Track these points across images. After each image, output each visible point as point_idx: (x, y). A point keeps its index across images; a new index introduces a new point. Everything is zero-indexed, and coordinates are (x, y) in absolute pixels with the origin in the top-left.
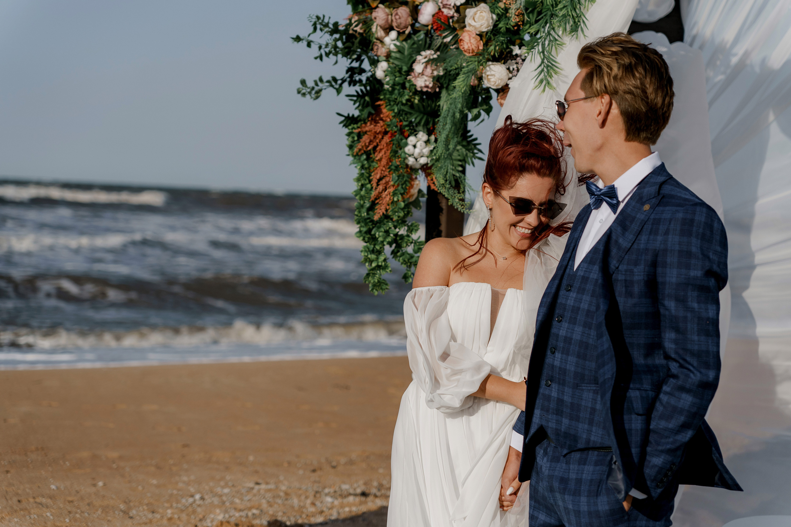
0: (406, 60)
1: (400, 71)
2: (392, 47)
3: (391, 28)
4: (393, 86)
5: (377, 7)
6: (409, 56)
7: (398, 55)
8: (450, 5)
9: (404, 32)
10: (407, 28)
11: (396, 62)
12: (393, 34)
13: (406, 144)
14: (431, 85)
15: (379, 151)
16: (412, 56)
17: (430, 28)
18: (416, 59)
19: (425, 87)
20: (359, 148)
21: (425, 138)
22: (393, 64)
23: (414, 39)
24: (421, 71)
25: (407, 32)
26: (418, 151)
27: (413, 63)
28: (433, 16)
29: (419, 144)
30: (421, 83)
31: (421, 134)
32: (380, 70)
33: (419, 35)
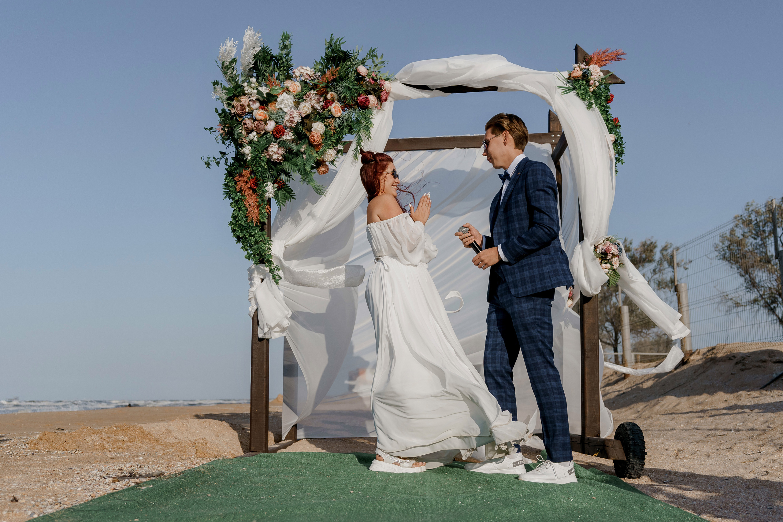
0: (261, 146)
1: (258, 151)
2: (255, 139)
3: (253, 131)
4: (254, 159)
5: (243, 119)
7: (258, 143)
8: (294, 122)
9: (260, 133)
10: (263, 130)
11: (256, 146)
12: (254, 133)
13: (267, 185)
14: (281, 158)
15: (245, 191)
16: (266, 144)
17: (271, 133)
18: (269, 146)
19: (277, 159)
20: (238, 188)
21: (272, 185)
22: (255, 148)
23: (266, 137)
24: (276, 151)
25: (262, 133)
26: (270, 190)
27: (267, 148)
28: (275, 127)
29: (270, 187)
30: (275, 157)
31: (269, 183)
32: (247, 150)
33: (268, 136)
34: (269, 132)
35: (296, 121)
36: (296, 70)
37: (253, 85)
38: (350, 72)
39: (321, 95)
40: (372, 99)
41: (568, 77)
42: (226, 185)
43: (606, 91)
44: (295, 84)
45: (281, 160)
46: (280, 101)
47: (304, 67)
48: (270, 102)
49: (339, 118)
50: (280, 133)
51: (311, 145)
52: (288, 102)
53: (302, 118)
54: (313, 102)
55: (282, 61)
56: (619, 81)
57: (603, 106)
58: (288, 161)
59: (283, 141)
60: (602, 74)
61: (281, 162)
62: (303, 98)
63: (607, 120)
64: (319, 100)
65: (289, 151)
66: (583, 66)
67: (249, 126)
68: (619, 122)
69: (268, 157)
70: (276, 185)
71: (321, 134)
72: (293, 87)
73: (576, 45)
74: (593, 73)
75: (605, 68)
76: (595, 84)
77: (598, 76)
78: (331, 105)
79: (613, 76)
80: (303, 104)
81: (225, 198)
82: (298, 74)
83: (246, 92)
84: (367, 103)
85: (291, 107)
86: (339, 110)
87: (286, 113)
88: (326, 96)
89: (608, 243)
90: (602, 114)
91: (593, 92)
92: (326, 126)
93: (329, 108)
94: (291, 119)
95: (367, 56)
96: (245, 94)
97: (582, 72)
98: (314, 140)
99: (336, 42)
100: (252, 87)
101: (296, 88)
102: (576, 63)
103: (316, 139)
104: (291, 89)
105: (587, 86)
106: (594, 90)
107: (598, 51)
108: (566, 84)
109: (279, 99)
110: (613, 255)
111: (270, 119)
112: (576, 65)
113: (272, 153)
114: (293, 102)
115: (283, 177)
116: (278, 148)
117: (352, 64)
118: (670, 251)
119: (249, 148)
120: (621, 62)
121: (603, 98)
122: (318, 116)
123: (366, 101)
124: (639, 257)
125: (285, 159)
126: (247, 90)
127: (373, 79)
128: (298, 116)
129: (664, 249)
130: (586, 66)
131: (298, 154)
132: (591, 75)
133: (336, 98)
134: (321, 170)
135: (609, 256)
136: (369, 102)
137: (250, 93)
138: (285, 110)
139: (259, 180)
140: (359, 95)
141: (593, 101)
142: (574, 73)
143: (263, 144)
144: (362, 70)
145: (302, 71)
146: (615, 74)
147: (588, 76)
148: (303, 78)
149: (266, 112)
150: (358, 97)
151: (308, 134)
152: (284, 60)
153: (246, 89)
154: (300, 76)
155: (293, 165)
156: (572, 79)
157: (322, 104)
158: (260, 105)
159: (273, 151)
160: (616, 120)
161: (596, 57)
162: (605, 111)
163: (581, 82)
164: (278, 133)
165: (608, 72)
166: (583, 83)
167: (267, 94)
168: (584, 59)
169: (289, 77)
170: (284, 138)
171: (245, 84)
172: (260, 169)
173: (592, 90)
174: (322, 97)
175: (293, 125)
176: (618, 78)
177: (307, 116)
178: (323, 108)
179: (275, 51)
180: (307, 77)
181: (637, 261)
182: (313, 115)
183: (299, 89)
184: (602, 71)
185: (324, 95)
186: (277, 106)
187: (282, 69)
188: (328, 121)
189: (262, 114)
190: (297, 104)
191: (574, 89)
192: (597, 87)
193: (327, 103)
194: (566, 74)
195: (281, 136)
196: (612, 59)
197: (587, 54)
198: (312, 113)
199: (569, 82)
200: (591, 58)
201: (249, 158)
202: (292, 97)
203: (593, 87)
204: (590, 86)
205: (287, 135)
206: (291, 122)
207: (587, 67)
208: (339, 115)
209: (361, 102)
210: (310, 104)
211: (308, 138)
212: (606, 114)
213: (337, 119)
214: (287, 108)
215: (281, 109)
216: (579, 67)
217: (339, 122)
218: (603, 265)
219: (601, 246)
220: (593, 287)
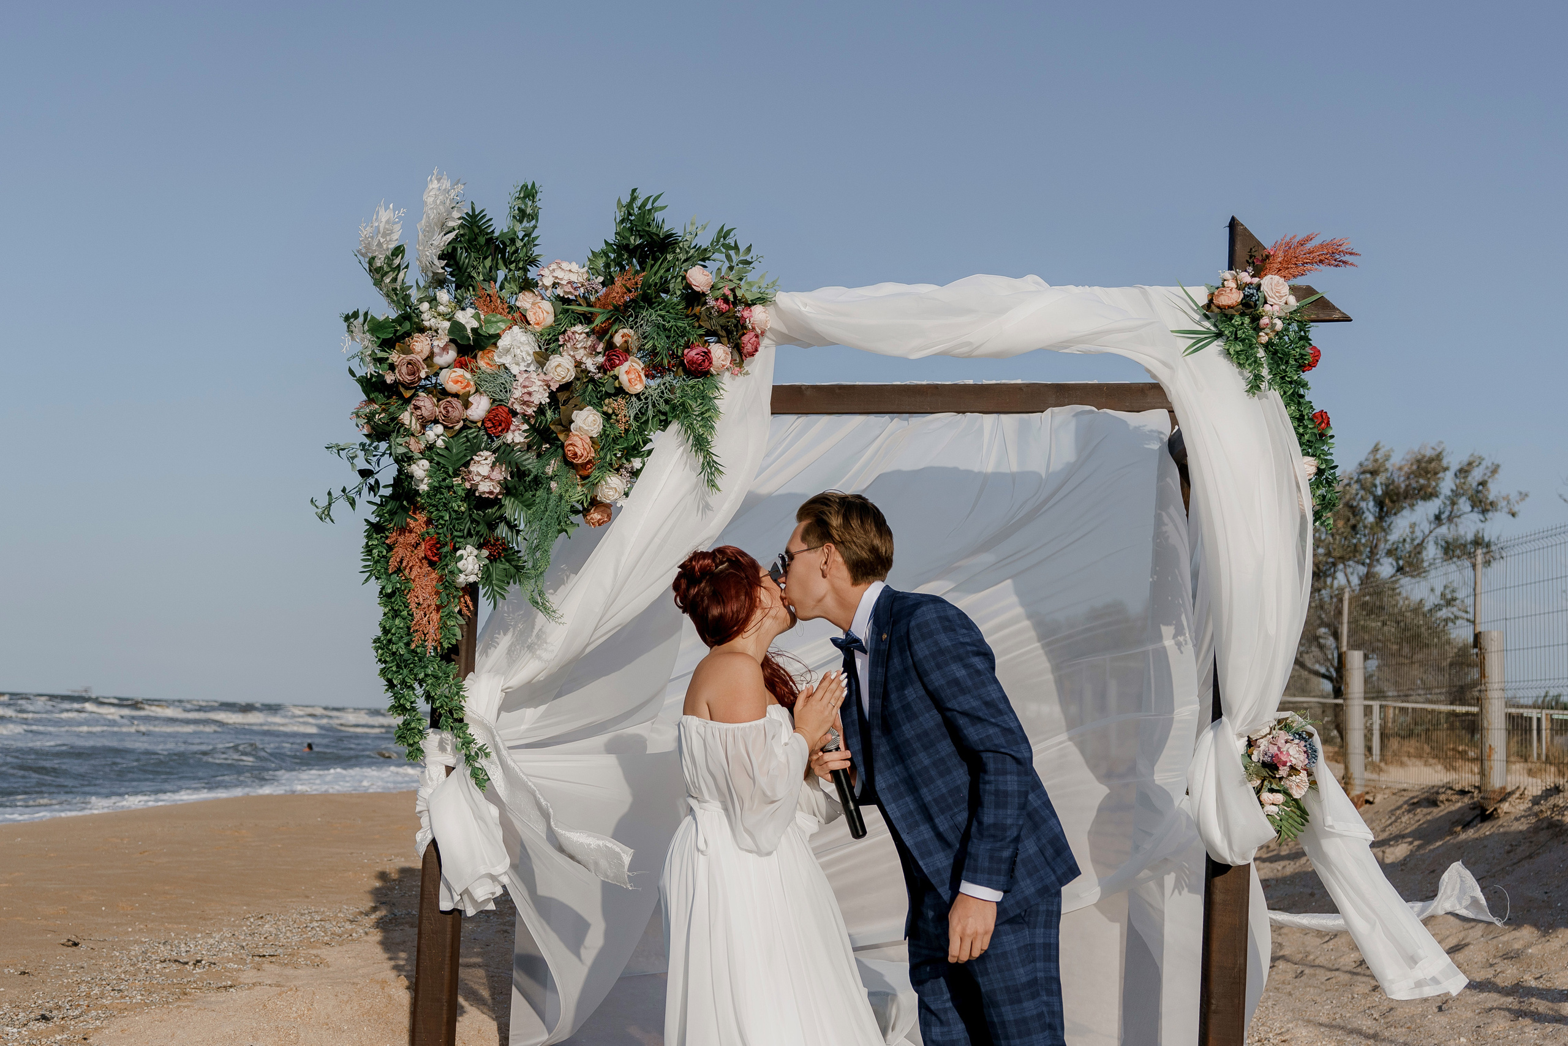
0: (454, 459)
1: (447, 473)
2: (440, 443)
3: (435, 422)
4: (436, 490)
5: (414, 395)
6: (461, 455)
7: (445, 453)
8: (533, 402)
9: (452, 428)
10: (459, 421)
11: (441, 461)
12: (439, 429)
13: (461, 557)
14: (497, 490)
15: (411, 568)
16: (465, 456)
17: (479, 424)
18: (472, 459)
19: (488, 493)
20: (393, 564)
21: (476, 552)
22: (438, 463)
23: (466, 436)
24: (486, 474)
25: (457, 427)
26: (470, 567)
27: (467, 464)
28: (489, 412)
29: (471, 559)
30: (484, 487)
31: (469, 548)
32: (420, 469)
33: (472, 433)
34: (476, 423)
35: (537, 402)
36: (546, 272)
37: (441, 309)
38: (672, 278)
39: (600, 339)
40: (719, 353)
41: (1205, 301)
42: (369, 550)
43: (1302, 342)
44: (540, 308)
45: (500, 493)
46: (503, 349)
47: (565, 265)
48: (482, 349)
49: (638, 396)
50: (500, 425)
51: (567, 463)
52: (521, 351)
53: (552, 395)
54: (580, 354)
55: (513, 248)
56: (1336, 316)
57: (1291, 383)
58: (515, 496)
59: (509, 445)
60: (1292, 300)
61: (500, 497)
62: (558, 340)
63: (1299, 419)
64: (593, 348)
65: (519, 473)
66: (1245, 277)
67: (426, 413)
68: (1328, 424)
69: (468, 485)
70: (485, 553)
71: (591, 438)
72: (535, 314)
73: (1233, 219)
74: (1269, 299)
75: (1301, 282)
76: (1273, 325)
77: (1282, 304)
78: (621, 364)
79: (1323, 304)
80: (555, 360)
81: (367, 580)
82: (548, 282)
83: (426, 324)
84: (707, 363)
85: (529, 365)
86: (640, 376)
87: (515, 376)
88: (612, 337)
89: (1283, 736)
90: (1287, 405)
91: (1267, 346)
92: (607, 416)
93: (616, 371)
94: (526, 398)
95: (712, 244)
96: (422, 330)
97: (1242, 296)
98: (575, 454)
99: (644, 205)
100: (439, 314)
101: (541, 316)
102: (1230, 268)
103: (579, 453)
104: (531, 317)
105: (1254, 329)
106: (1270, 339)
107: (1287, 239)
108: (1199, 323)
109: (500, 343)
110: (1293, 770)
111: (477, 391)
112: (1228, 274)
113: (477, 479)
114: (531, 353)
115: (502, 531)
116: (493, 467)
117: (678, 260)
118: (1476, 475)
119: (425, 463)
120: (1342, 269)
121: (1292, 362)
122: (590, 387)
123: (704, 361)
124: (1403, 486)
125: (508, 490)
126: (428, 319)
127: (726, 300)
128: (541, 390)
129: (1463, 472)
130: (1253, 276)
131: (537, 482)
132: (1266, 302)
133: (634, 344)
134: (592, 519)
135: (1283, 772)
136: (711, 363)
137: (434, 328)
138: (515, 370)
139: (445, 544)
140: (688, 345)
141: (1265, 372)
142: (1222, 298)
143: (457, 454)
144: (699, 277)
145: (559, 274)
146: (1328, 297)
147: (1256, 305)
148: (560, 292)
149: (468, 375)
150: (686, 351)
151: (561, 437)
152: (519, 244)
153: (425, 316)
154: (555, 285)
155: (525, 506)
156: (1217, 310)
157: (601, 359)
158: (458, 353)
159: (479, 474)
160: (1323, 419)
161: (1281, 254)
162: (1295, 398)
163: (1237, 321)
164: (494, 426)
165: (1309, 291)
166: (1243, 324)
167: (474, 330)
168: (1251, 257)
169: (528, 285)
170: (509, 437)
171: (425, 306)
172: (447, 518)
173: (1264, 339)
174: (601, 341)
175: (530, 411)
176: (1334, 308)
177: (566, 387)
178: (601, 368)
179: (500, 224)
180: (569, 288)
181: (1398, 494)
182: (578, 383)
183: (550, 320)
184: (1294, 290)
185: (607, 337)
186: (496, 358)
187: (513, 266)
188: (610, 405)
189: (460, 379)
190: (542, 358)
191: (1219, 335)
192: (1277, 334)
193: (614, 355)
194: (1201, 296)
195: (501, 431)
196: (1321, 261)
197: (1259, 244)
198: (577, 378)
199: (1207, 317)
200: (1268, 257)
201: (424, 487)
202: (531, 338)
203: (1267, 334)
204: (1262, 329)
205: (516, 433)
206: (525, 403)
207: (1256, 280)
208: (638, 388)
209: (692, 362)
210: (573, 357)
211: (562, 446)
212: (1299, 403)
213: (634, 399)
214: (518, 364)
215: (506, 368)
216: (1236, 279)
217: (637, 404)
218: (1266, 796)
219: (1263, 744)
220: (1236, 848)
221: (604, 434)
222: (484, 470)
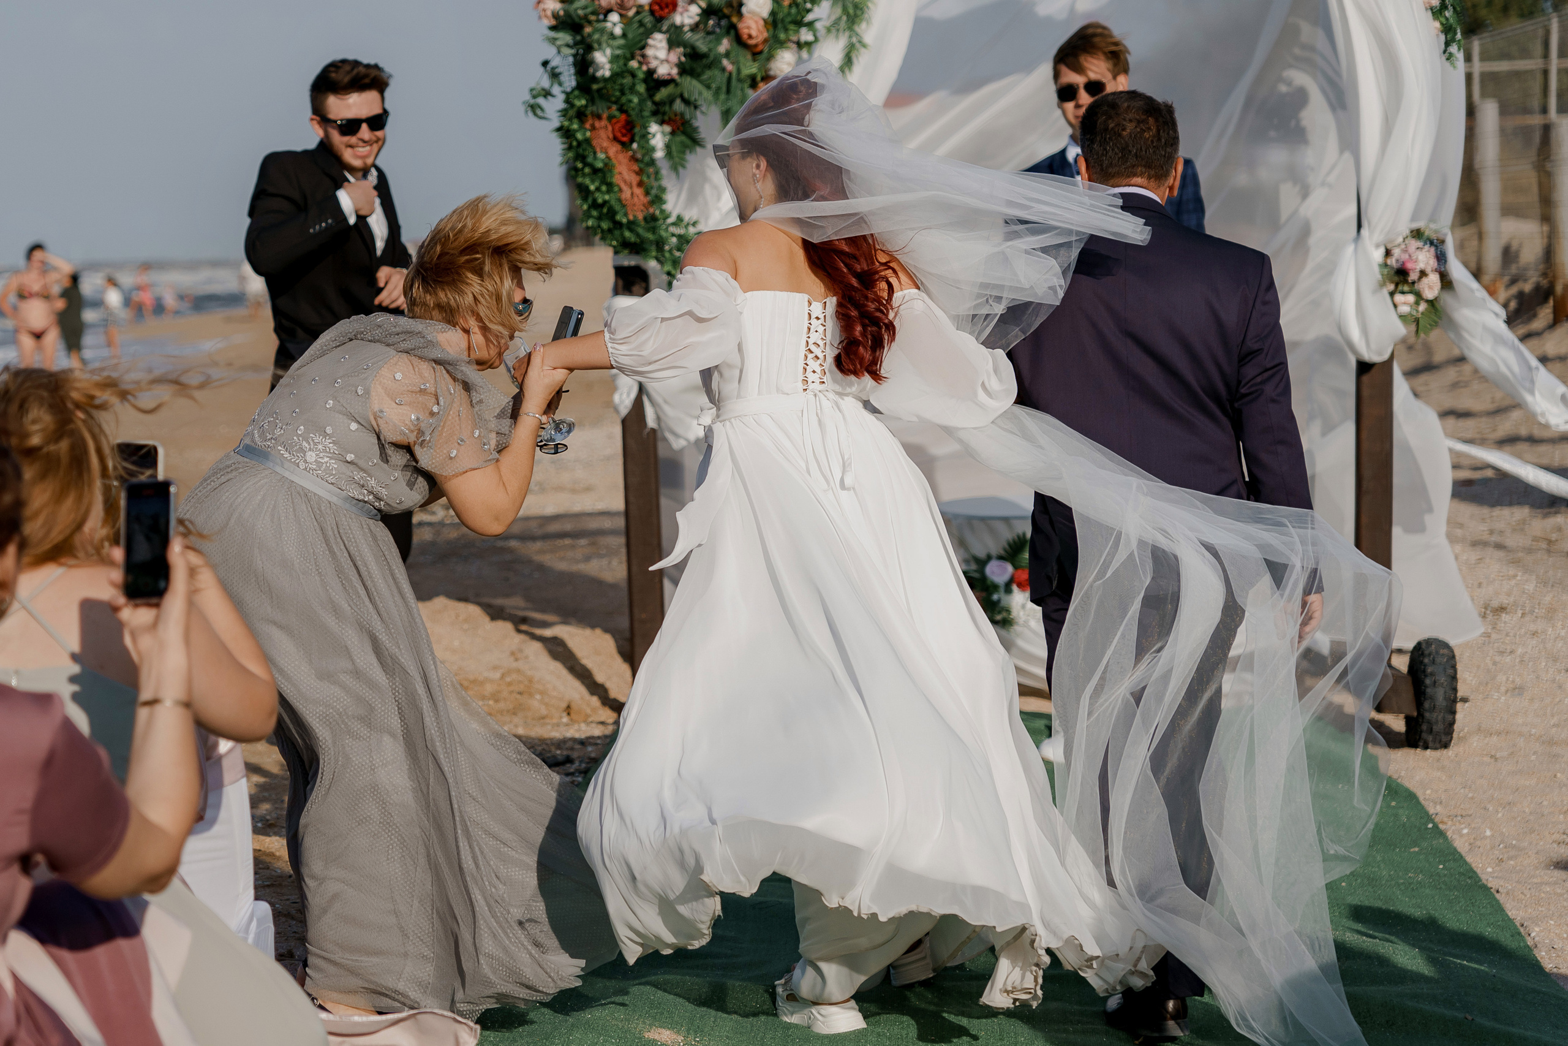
1: (625, 59)
2: (618, 30)
3: (609, 10)
4: (618, 74)
6: (637, 39)
7: (624, 38)
9: (626, 14)
10: (631, 7)
12: (615, 17)
13: (650, 135)
14: (675, 71)
16: (640, 40)
17: (647, 10)
18: (647, 42)
19: (666, 74)
21: (660, 128)
22: (616, 50)
23: (640, 21)
24: (662, 57)
25: (631, 14)
26: (659, 143)
27: (643, 48)
29: (657, 135)
30: (662, 70)
31: (655, 125)
32: (602, 56)
33: (644, 18)
34: (644, 8)
45: (677, 74)
50: (666, 7)
51: (739, 41)
58: (692, 77)
59: (678, 26)
61: (676, 77)
65: (693, 54)
69: (645, 68)
70: (668, 128)
71: (763, 18)
89: (1414, 244)
98: (750, 37)
103: (755, 34)
110: (1423, 274)
113: (654, 62)
115: (680, 107)
116: (668, 49)
119: (604, 52)
125: (683, 70)
131: (713, 62)
135: (1413, 276)
143: (634, 39)
151: (734, 19)
155: (704, 84)
159: (656, 58)
164: (661, 9)
170: (678, 19)
172: (633, 103)
195: (669, 14)
201: (607, 73)
205: (685, 15)
211: (735, 27)
218: (1399, 298)
219: (1396, 252)
220: (1373, 346)
221: (773, 13)
222: (662, 54)
